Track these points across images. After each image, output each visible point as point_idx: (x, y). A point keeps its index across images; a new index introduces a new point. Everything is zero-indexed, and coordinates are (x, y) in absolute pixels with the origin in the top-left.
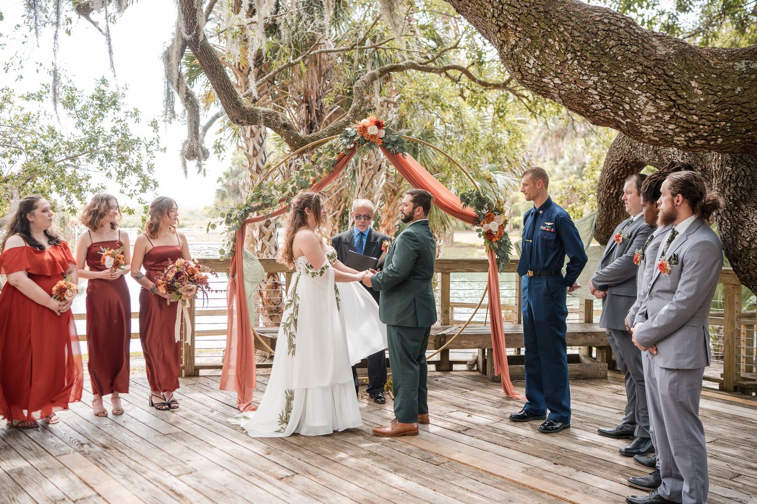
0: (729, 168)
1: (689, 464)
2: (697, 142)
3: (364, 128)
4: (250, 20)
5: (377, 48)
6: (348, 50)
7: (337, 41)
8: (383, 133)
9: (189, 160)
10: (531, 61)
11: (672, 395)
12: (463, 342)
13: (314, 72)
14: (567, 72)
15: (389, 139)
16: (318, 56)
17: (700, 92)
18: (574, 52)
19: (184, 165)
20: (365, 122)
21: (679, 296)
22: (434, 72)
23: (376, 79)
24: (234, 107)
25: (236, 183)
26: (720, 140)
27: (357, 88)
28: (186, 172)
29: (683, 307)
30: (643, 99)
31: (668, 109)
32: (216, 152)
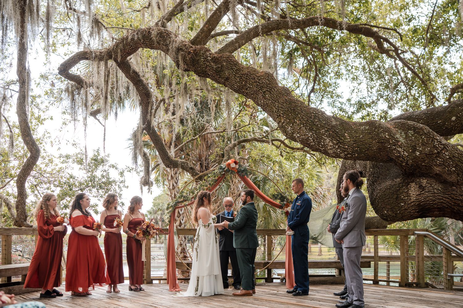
0: (371, 170)
1: (355, 284)
2: (348, 156)
3: (229, 164)
4: (173, 117)
5: (237, 131)
6: (222, 132)
7: (215, 129)
8: (237, 166)
9: (144, 186)
10: (289, 128)
11: (348, 257)
12: (277, 266)
13: (204, 145)
14: (302, 132)
15: (241, 169)
16: (206, 135)
17: (348, 137)
18: (303, 124)
19: (141, 188)
20: (229, 161)
21: (349, 219)
22: (266, 142)
23: (236, 146)
24: (166, 159)
25: (156, 218)
26: (356, 155)
27: (226, 150)
28: (142, 192)
29: (349, 223)
30: (328, 140)
31: (337, 144)
32: (156, 183)
